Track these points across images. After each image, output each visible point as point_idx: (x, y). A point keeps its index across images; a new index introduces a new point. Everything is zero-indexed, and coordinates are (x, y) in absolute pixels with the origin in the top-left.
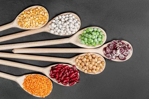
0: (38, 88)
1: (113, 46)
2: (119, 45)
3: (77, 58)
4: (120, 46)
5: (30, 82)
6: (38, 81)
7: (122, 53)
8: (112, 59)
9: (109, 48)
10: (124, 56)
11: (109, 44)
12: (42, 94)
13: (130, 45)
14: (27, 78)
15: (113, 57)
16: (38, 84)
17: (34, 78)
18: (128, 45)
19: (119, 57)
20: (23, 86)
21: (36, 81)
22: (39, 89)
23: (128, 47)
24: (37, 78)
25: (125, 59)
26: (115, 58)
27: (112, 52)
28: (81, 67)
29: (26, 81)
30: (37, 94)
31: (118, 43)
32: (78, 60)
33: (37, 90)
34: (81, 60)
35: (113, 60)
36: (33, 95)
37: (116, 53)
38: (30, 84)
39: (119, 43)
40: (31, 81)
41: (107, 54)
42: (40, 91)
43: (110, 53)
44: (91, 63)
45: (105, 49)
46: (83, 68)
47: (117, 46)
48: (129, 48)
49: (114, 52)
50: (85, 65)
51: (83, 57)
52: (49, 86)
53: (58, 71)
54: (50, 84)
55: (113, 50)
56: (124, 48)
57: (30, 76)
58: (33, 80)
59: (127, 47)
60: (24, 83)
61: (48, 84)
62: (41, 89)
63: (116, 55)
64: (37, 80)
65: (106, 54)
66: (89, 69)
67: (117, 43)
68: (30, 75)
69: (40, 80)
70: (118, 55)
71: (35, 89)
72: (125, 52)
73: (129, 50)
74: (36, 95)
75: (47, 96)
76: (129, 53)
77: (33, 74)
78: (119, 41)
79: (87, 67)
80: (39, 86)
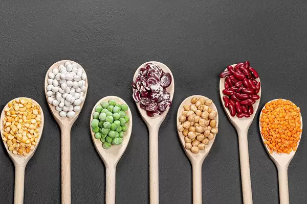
0: (287, 123)
1: (145, 98)
2: (142, 87)
3: (190, 150)
4: (144, 84)
5: (279, 141)
6: (273, 126)
7: (158, 80)
8: (169, 99)
9: (147, 106)
10: (164, 77)
11: (141, 106)
12: (294, 113)
13: (142, 66)
14: (274, 148)
15: (167, 98)
16: (278, 124)
17: (270, 135)
18: (142, 70)
19: (167, 87)
20: (291, 151)
21: (274, 129)
22: (287, 121)
23: (145, 70)
24: (269, 131)
25: (168, 75)
26: (168, 93)
27: (157, 101)
28: (206, 140)
29: (281, 148)
30: (297, 123)
31: (138, 88)
32: (194, 149)
33: (291, 124)
34: (192, 141)
35: (171, 99)
36: (301, 128)
37: (158, 93)
38: (283, 141)
39: (138, 86)
40: (277, 140)
41: (160, 110)
42: (290, 118)
43: (158, 103)
44: (198, 123)
45: (150, 114)
46: (207, 138)
47: (145, 90)
48: (148, 67)
49: (156, 95)
50: (203, 133)
51: (187, 138)
52: (274, 105)
53: (237, 103)
54: (271, 106)
55: (150, 97)
56: (147, 76)
57: (268, 145)
58: (275, 136)
59: (145, 72)
60: (287, 152)
61: (272, 109)
62: (286, 118)
63: (161, 93)
64: (272, 128)
65: (159, 112)
66: (209, 125)
67: (138, 91)
68: (266, 146)
69: (270, 124)
70: (162, 89)
71: (290, 127)
72: (156, 75)
73: (152, 67)
74: (300, 123)
75: (294, 104)
76: (156, 68)
77: (264, 140)
78: (134, 88)
79: (206, 128)
80: (282, 123)
